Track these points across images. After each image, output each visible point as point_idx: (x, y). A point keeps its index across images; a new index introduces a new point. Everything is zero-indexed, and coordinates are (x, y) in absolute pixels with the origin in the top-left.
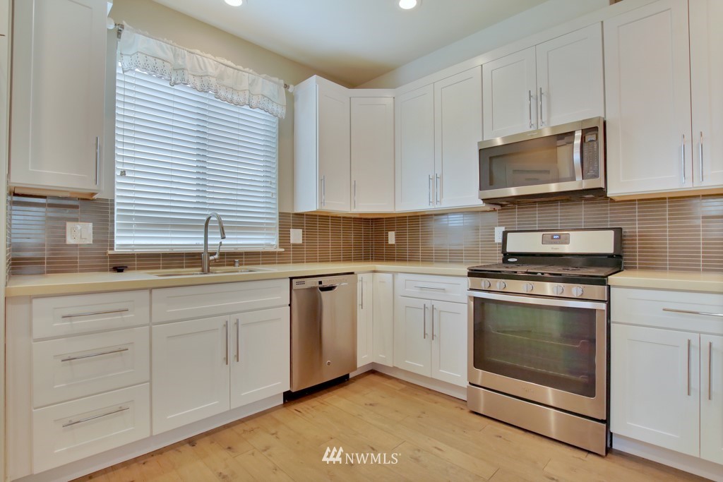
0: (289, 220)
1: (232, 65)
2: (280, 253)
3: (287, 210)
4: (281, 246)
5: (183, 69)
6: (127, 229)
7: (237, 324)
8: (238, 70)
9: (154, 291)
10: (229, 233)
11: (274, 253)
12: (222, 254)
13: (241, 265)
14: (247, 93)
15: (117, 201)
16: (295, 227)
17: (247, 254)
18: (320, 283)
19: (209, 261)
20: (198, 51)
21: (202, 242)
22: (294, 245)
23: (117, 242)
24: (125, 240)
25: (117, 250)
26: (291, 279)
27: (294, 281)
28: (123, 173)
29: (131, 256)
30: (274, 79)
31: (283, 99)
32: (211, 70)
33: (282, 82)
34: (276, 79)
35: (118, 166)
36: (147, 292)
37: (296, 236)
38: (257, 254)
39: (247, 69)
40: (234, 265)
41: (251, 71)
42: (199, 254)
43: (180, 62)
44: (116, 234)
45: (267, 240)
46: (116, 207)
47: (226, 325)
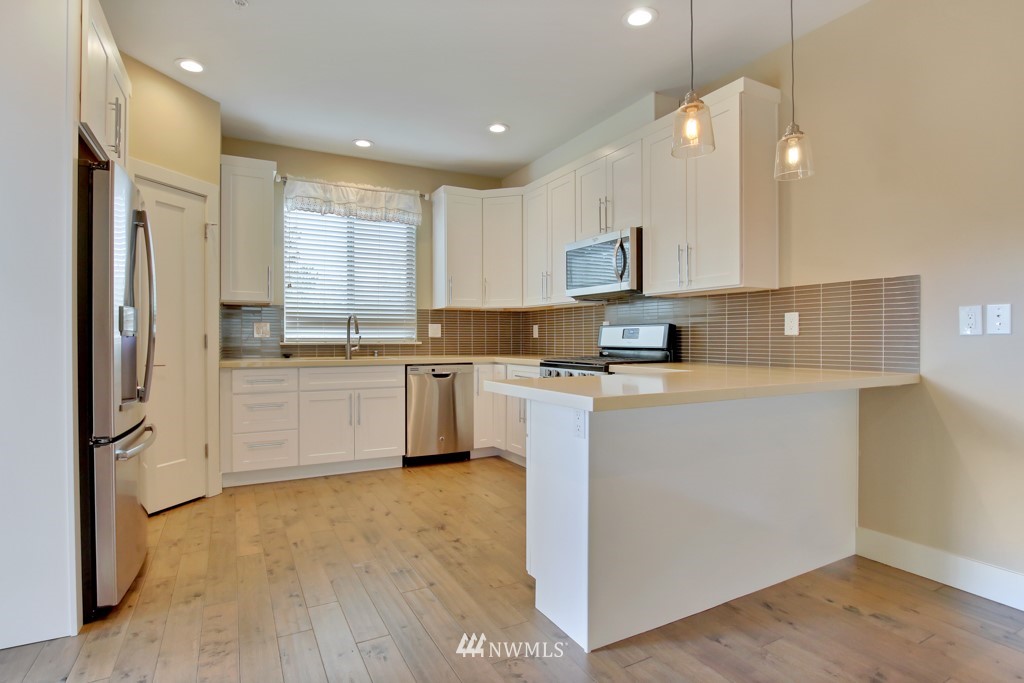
0: (427, 316)
1: (372, 187)
2: (418, 346)
3: (426, 307)
4: (418, 340)
5: (330, 201)
6: (293, 326)
7: (359, 397)
8: (377, 191)
9: (301, 370)
10: (362, 329)
11: (412, 346)
12: (361, 346)
13: (379, 355)
14: (384, 210)
15: (286, 306)
16: (433, 322)
17: (387, 346)
18: (433, 370)
19: (351, 352)
20: (343, 183)
21: (346, 337)
22: (432, 338)
23: (286, 336)
24: (293, 335)
25: (285, 343)
26: (406, 366)
27: (409, 368)
28: (290, 286)
29: (296, 346)
30: (409, 192)
31: (418, 208)
32: (352, 198)
33: (418, 192)
34: (412, 191)
35: (286, 280)
36: (296, 370)
37: (435, 330)
38: (396, 346)
39: (385, 189)
40: (373, 355)
41: (388, 189)
42: (343, 346)
43: (328, 196)
44: (285, 331)
45: (406, 335)
46: (286, 311)
47: (351, 397)
